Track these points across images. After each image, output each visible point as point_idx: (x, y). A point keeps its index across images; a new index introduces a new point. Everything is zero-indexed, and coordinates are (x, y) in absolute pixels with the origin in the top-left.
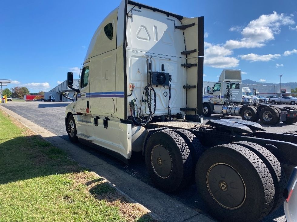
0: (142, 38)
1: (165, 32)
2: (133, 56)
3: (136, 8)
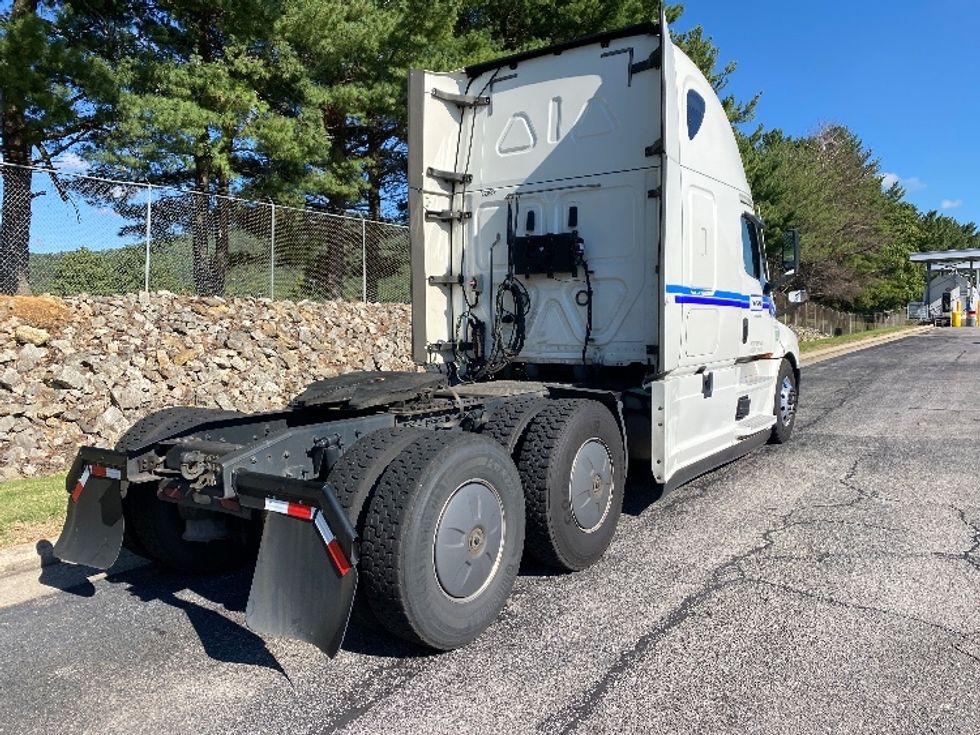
0: (513, 150)
1: (590, 101)
2: (483, 206)
3: (506, 71)
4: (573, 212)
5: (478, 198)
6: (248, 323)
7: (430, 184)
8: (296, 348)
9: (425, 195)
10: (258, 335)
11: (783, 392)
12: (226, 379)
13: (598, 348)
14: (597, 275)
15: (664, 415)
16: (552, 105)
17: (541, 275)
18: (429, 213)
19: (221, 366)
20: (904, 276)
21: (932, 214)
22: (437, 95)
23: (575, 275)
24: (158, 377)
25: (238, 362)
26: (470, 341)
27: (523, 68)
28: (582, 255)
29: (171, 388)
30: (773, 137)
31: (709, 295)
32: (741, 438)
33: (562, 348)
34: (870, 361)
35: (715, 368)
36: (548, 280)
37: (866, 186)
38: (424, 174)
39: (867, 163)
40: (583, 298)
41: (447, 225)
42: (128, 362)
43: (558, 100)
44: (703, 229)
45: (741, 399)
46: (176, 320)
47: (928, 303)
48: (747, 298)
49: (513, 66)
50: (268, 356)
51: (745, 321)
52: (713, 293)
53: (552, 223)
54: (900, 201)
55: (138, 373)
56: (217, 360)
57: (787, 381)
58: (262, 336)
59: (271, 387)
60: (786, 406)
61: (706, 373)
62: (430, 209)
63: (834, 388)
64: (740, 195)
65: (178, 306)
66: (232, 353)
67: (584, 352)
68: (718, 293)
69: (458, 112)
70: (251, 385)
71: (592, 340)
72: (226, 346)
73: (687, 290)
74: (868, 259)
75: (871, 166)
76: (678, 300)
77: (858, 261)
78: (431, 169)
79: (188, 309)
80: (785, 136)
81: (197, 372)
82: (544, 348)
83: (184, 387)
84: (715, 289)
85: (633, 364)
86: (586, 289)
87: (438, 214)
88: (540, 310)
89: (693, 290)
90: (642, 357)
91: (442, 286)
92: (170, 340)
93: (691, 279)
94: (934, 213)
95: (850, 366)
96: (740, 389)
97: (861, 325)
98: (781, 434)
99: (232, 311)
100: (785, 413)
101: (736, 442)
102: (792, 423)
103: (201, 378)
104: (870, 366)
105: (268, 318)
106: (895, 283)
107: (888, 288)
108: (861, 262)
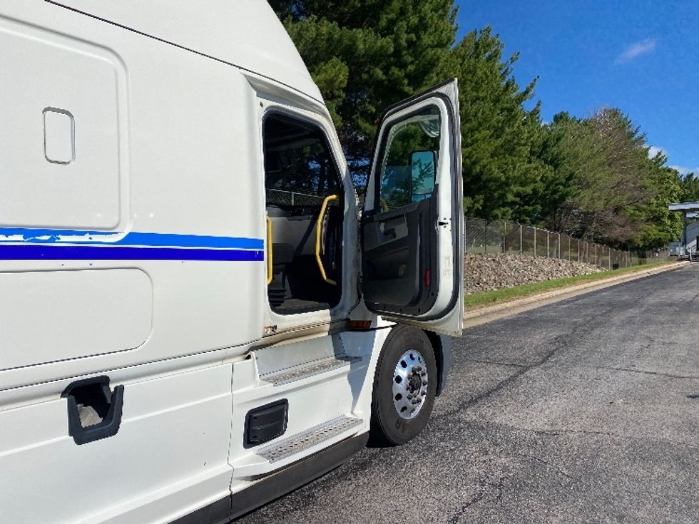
20: (668, 222)
21: (690, 176)
30: (561, 117)
39: (636, 136)
45: (257, 409)
47: (685, 243)
54: (664, 166)
60: (404, 393)
68: (132, 237)
74: (638, 209)
75: (641, 138)
77: (630, 210)
80: (571, 116)
94: (692, 175)
97: (635, 259)
100: (403, 403)
106: (660, 228)
107: (656, 232)
108: (632, 212)
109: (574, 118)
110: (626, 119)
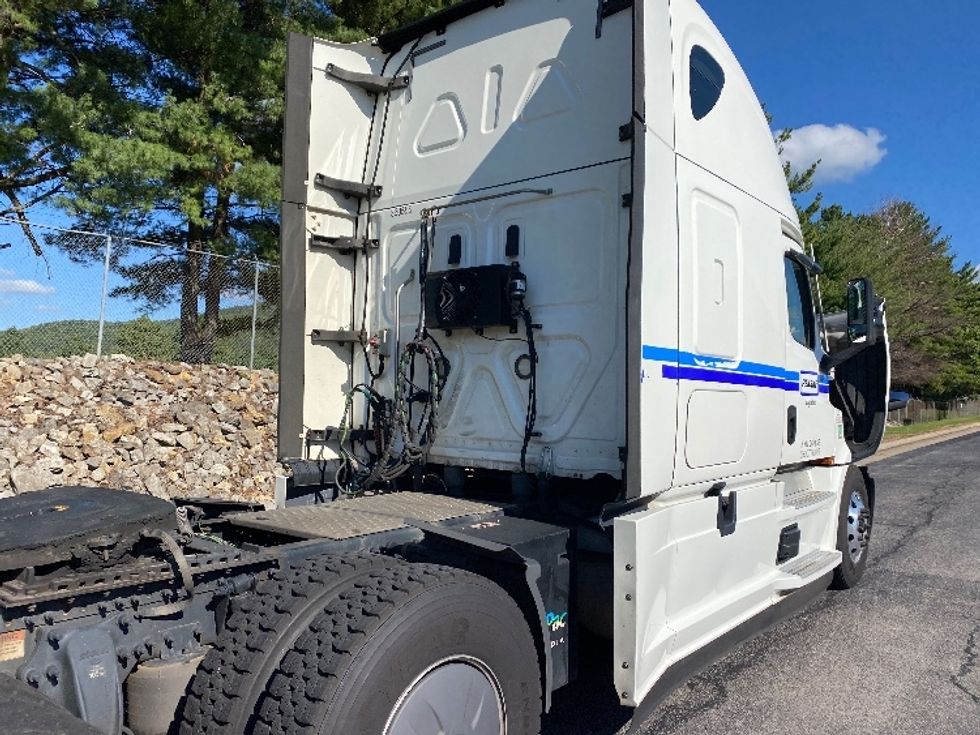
4: (513, 233)
5: (387, 219)
6: (211, 394)
7: (315, 197)
8: (264, 424)
9: (308, 214)
10: (221, 408)
11: (851, 514)
12: (165, 458)
13: (546, 447)
14: (545, 331)
15: (634, 579)
16: (489, 78)
17: (466, 330)
18: (317, 238)
19: (163, 443)
22: (333, 73)
23: (514, 329)
24: (77, 454)
25: (187, 439)
26: (371, 428)
27: (454, 31)
28: (521, 298)
29: (91, 468)
30: (832, 213)
31: (731, 367)
32: (783, 593)
33: (495, 444)
34: (955, 458)
35: (738, 484)
36: (477, 339)
37: (935, 264)
38: (310, 183)
39: (936, 241)
40: (525, 367)
41: (348, 259)
42: (44, 435)
43: (498, 70)
44: (717, 261)
45: (784, 530)
46: (121, 388)
48: (795, 375)
49: (441, 30)
50: (225, 432)
51: (792, 410)
52: (735, 365)
53: (485, 251)
54: (974, 282)
55: (55, 450)
56: (158, 435)
57: (856, 497)
58: (224, 408)
59: (221, 469)
60: (856, 534)
61: (725, 493)
62: (318, 233)
63: (914, 496)
64: (783, 222)
65: (129, 372)
66: (181, 428)
67: (524, 451)
68: (743, 365)
69: (369, 101)
70: (197, 467)
71: (537, 434)
72: (176, 419)
73: (689, 357)
74: (939, 341)
75: (942, 244)
76: (668, 373)
77: (927, 342)
78: (321, 177)
79: (142, 375)
80: (845, 211)
81: (129, 450)
82: (469, 443)
83: (109, 468)
84: (739, 359)
85: (599, 476)
86: (527, 353)
87: (331, 240)
88: (466, 383)
89: (700, 358)
90: (610, 466)
91: (337, 346)
92: (107, 412)
93: (695, 341)
95: (932, 464)
96: (785, 515)
97: (933, 412)
98: (848, 575)
99: (196, 380)
100: (853, 544)
101: (776, 599)
102: (864, 557)
103: (134, 457)
104: (954, 465)
105: (237, 387)
106: (969, 368)
107: (962, 373)
108: (931, 345)
109: (849, 215)
110: (921, 216)
